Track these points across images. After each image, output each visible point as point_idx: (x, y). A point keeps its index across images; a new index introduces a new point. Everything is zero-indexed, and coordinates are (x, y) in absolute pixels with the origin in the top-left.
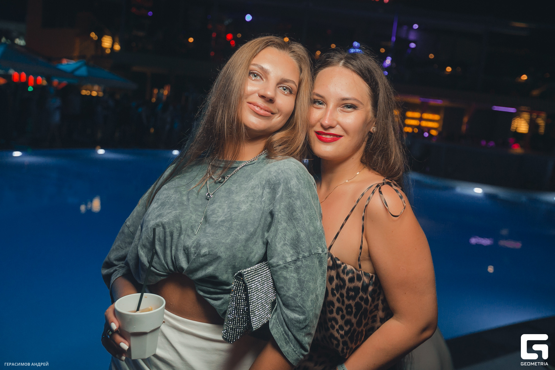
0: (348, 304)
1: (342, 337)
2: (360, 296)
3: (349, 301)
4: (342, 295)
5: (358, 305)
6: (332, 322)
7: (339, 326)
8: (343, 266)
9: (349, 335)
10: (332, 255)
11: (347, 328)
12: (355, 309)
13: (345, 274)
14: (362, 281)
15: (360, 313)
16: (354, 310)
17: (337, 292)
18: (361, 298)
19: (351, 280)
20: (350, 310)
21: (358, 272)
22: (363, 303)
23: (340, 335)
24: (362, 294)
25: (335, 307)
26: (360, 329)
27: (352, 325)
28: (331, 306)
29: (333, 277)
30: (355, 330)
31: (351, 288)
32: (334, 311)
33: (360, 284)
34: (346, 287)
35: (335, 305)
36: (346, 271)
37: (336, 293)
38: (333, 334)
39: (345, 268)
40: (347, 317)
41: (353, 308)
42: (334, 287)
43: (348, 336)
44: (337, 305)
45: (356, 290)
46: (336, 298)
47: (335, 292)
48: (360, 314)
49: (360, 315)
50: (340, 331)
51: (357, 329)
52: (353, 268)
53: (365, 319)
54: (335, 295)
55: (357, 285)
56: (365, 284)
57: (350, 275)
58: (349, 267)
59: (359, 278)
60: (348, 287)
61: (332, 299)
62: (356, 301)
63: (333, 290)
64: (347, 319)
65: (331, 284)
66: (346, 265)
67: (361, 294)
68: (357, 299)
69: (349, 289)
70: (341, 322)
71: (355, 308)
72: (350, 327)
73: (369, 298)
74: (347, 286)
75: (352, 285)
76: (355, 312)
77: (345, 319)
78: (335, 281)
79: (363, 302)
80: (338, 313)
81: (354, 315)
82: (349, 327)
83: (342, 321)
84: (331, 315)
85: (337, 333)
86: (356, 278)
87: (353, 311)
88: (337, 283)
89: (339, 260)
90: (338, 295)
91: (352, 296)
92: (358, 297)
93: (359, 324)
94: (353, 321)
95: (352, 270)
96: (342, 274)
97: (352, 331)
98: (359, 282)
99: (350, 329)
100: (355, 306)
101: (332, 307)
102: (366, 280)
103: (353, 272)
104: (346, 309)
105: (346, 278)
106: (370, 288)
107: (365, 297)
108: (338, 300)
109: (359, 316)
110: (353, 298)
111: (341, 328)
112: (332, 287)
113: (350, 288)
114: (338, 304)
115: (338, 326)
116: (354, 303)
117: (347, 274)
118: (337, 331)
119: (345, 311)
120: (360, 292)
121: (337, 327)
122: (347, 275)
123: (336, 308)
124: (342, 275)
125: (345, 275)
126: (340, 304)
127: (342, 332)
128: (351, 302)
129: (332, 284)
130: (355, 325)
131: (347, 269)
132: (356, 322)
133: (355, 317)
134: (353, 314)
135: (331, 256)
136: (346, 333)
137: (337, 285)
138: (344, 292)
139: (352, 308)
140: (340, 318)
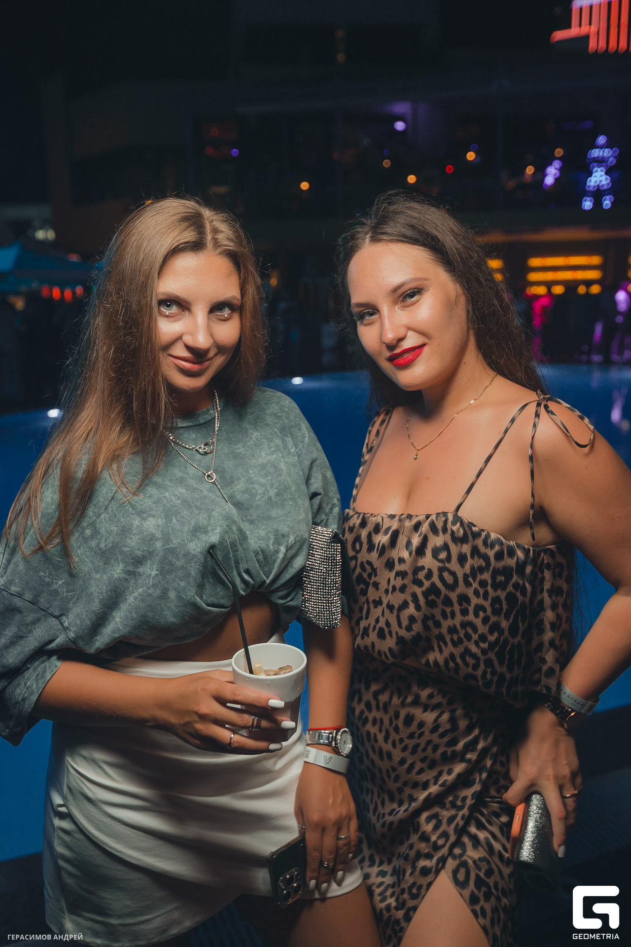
0: (495, 597)
1: (484, 652)
2: (514, 583)
3: (496, 592)
4: (483, 584)
5: (511, 597)
6: (466, 629)
7: (479, 635)
8: (484, 534)
9: (497, 649)
10: (462, 519)
11: (492, 638)
12: (507, 604)
13: (488, 546)
14: (516, 558)
15: (515, 611)
16: (505, 607)
17: (474, 579)
18: (516, 586)
19: (499, 556)
20: (498, 606)
21: (509, 543)
22: (518, 594)
23: (480, 650)
24: (517, 577)
25: (472, 604)
26: (516, 641)
27: (501, 632)
28: (464, 603)
29: (466, 555)
30: (506, 642)
31: (498, 570)
32: (470, 611)
33: (512, 562)
34: (491, 569)
35: (471, 602)
36: (489, 542)
37: (472, 581)
38: (468, 648)
39: (488, 536)
40: (493, 619)
41: (503, 603)
42: (468, 572)
43: (495, 651)
44: (474, 601)
45: (507, 572)
46: (472, 589)
47: (470, 579)
48: (514, 613)
49: (514, 615)
50: (480, 644)
51: (510, 639)
52: (499, 536)
53: (523, 622)
54: (471, 585)
55: (508, 564)
56: (520, 561)
57: (497, 548)
58: (493, 536)
59: (511, 552)
60: (494, 568)
61: (465, 591)
62: (508, 591)
63: (466, 576)
64: (494, 622)
65: (462, 566)
66: (488, 533)
67: (515, 578)
68: (508, 587)
69: (496, 572)
70: (482, 629)
71: (505, 602)
72: (498, 635)
73: (527, 585)
74: (492, 566)
75: (500, 565)
76: (506, 610)
77: (490, 623)
78: (470, 562)
79: (519, 591)
80: (476, 615)
81: (505, 615)
82: (496, 635)
83: (484, 627)
84: (465, 617)
85: (476, 646)
86: (506, 552)
87: (503, 609)
88: (473, 564)
89: (475, 526)
90: (475, 585)
91: (500, 582)
92: (511, 584)
93: (513, 630)
94: (503, 624)
95: (499, 539)
96: (484, 547)
97: (501, 643)
98: (512, 559)
99: (498, 639)
100: (506, 599)
101: (466, 605)
102: (520, 554)
103: (502, 544)
104: (492, 605)
105: (491, 553)
106: (529, 569)
107: (521, 582)
108: (476, 593)
109: (512, 616)
110: (503, 586)
111: (483, 638)
112: (464, 572)
113: (498, 568)
114: (476, 599)
115: (477, 635)
116: (505, 593)
117: (492, 546)
118: (477, 643)
119: (489, 610)
120: (513, 576)
121: (475, 637)
122: (491, 549)
123: (473, 606)
124: (482, 549)
125: (488, 548)
126: (480, 599)
127: (484, 645)
128: (499, 592)
129: (464, 567)
130: (506, 632)
131: (491, 539)
132: (509, 626)
133: (507, 618)
134: (503, 614)
135: (460, 521)
136: (492, 646)
137: (472, 568)
138: (486, 576)
139: (501, 603)
140: (481, 622)
